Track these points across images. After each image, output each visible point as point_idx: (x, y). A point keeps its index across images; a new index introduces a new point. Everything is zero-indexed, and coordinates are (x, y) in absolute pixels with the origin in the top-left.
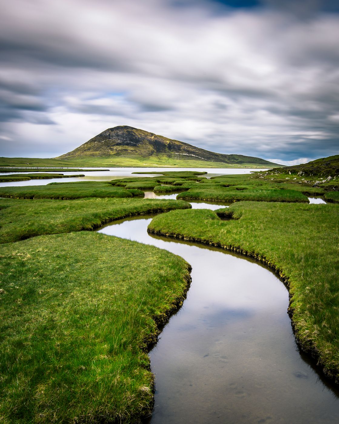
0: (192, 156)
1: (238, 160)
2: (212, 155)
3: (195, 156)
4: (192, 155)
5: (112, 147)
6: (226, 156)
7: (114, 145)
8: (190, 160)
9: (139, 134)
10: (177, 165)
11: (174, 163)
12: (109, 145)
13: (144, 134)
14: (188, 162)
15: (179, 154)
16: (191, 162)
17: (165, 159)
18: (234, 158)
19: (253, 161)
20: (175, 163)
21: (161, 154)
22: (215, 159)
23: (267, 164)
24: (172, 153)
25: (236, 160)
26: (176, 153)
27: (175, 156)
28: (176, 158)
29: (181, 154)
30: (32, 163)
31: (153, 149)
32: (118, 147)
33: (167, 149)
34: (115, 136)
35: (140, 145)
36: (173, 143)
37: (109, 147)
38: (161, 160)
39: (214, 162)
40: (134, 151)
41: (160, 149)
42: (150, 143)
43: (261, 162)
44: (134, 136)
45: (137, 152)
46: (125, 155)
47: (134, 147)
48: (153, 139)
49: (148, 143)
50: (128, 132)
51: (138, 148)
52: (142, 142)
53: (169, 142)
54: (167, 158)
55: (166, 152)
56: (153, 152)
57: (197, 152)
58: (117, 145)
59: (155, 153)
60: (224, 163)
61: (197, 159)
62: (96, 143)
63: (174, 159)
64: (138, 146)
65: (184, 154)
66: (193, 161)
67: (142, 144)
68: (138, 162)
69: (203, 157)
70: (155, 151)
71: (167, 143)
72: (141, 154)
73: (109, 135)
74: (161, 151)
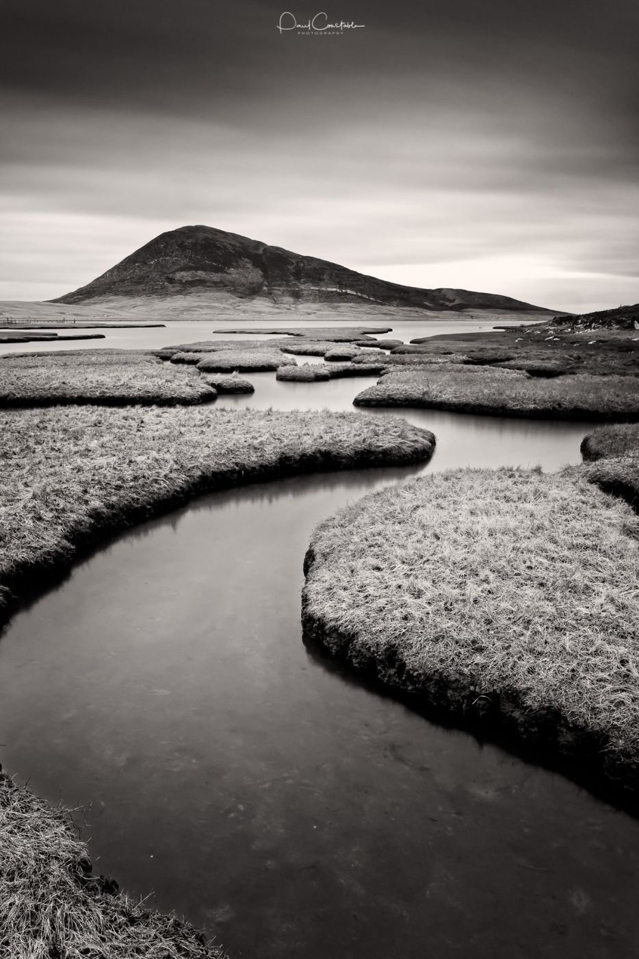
0: (349, 294)
1: (454, 300)
2: (393, 290)
3: (354, 293)
4: (349, 291)
5: (171, 276)
6: (427, 293)
7: (177, 271)
8: (344, 302)
9: (230, 244)
11: (307, 310)
12: (165, 270)
13: (241, 243)
14: (339, 307)
15: (319, 290)
16: (345, 307)
17: (288, 302)
18: (444, 298)
19: (489, 304)
21: (279, 290)
22: (401, 299)
23: (524, 309)
24: (302, 287)
25: (450, 301)
26: (312, 288)
27: (309, 295)
29: (323, 289)
31: (262, 279)
32: (185, 274)
33: (292, 278)
34: (177, 250)
35: (232, 269)
36: (306, 264)
37: (166, 275)
38: (278, 304)
39: (397, 306)
40: (219, 285)
41: (277, 279)
42: (255, 265)
43: (508, 305)
44: (219, 248)
45: (226, 286)
46: (201, 294)
47: (219, 275)
48: (261, 255)
49: (249, 265)
50: (206, 239)
51: (229, 277)
52: (237, 262)
53: (298, 263)
54: (291, 300)
55: (291, 284)
56: (262, 285)
57: (359, 285)
58: (182, 269)
59: (265, 288)
60: (420, 310)
61: (359, 300)
62: (139, 266)
63: (307, 301)
64: (228, 272)
65: (330, 289)
66: (350, 304)
67: (236, 267)
68: (228, 309)
69: (374, 296)
70: (266, 283)
71: (293, 264)
72: (235, 290)
73: (166, 247)
74: (279, 282)
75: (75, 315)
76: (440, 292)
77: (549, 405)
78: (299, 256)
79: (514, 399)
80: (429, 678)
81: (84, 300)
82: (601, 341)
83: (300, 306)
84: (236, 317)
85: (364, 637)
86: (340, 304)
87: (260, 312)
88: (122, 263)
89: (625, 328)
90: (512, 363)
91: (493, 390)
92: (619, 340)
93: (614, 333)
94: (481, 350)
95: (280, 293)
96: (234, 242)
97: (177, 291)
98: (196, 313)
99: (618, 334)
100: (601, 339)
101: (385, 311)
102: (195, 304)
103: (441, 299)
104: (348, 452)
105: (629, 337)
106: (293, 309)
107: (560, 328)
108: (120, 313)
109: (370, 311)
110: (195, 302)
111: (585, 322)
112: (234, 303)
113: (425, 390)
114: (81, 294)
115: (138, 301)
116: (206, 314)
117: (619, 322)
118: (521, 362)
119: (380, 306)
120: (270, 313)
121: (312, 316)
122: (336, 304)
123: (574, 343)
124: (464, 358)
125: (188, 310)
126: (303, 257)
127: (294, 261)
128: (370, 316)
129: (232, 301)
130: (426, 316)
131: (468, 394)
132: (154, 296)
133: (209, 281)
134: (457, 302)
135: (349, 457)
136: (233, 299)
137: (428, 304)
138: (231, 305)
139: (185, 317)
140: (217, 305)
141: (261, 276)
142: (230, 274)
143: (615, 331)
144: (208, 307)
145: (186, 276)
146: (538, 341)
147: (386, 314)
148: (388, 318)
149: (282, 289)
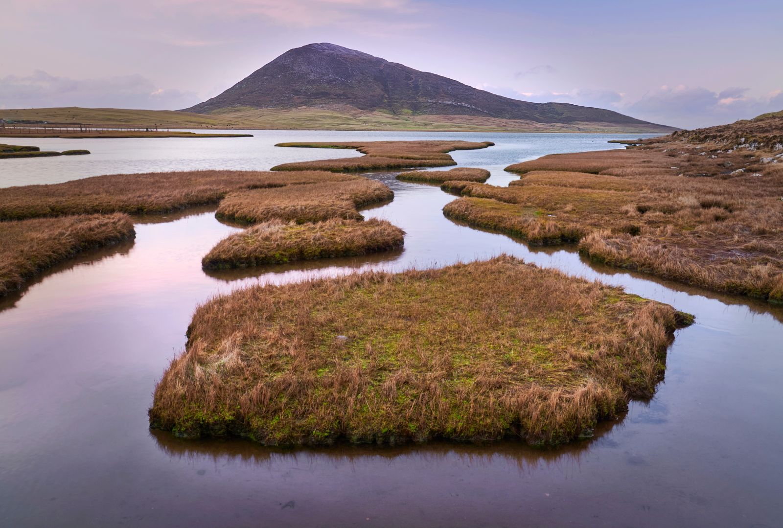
0: (464, 106)
1: (562, 114)
2: (505, 104)
3: (469, 106)
4: (464, 104)
5: (297, 88)
6: (537, 107)
8: (459, 114)
10: (430, 126)
11: (424, 122)
15: (436, 103)
16: (460, 118)
17: (407, 113)
18: (554, 112)
19: (595, 117)
20: (426, 122)
23: (628, 122)
24: (421, 100)
25: (559, 114)
26: (429, 101)
27: (426, 108)
28: (429, 110)
29: (440, 102)
31: (382, 93)
32: (310, 87)
33: (410, 92)
37: (292, 87)
38: (397, 115)
39: (509, 118)
40: (342, 97)
43: (612, 118)
45: (349, 98)
46: (324, 105)
48: (381, 71)
49: (371, 79)
50: (331, 55)
51: (352, 90)
53: (417, 78)
54: (410, 111)
55: (410, 97)
56: (382, 97)
57: (473, 99)
59: (385, 101)
60: (531, 122)
61: (473, 112)
62: (267, 79)
63: (425, 113)
65: (446, 102)
66: (466, 116)
68: (350, 119)
69: (487, 109)
70: (386, 96)
72: (357, 102)
73: (292, 62)
76: (549, 106)
78: (418, 71)
81: (214, 110)
83: (418, 118)
84: (357, 127)
86: (456, 116)
87: (381, 122)
88: (250, 76)
95: (399, 105)
97: (303, 103)
98: (319, 123)
101: (498, 123)
102: (319, 115)
103: (550, 112)
106: (411, 120)
109: (485, 122)
110: (319, 112)
112: (356, 114)
115: (265, 111)
116: (328, 124)
119: (493, 118)
120: (389, 123)
125: (312, 120)
126: (421, 72)
127: (412, 76)
128: (484, 127)
129: (353, 112)
130: (537, 127)
132: (280, 107)
133: (333, 94)
134: (565, 115)
136: (355, 110)
137: (538, 117)
138: (353, 115)
139: (308, 126)
140: (339, 115)
141: (382, 90)
144: (331, 117)
148: (501, 129)
149: (401, 102)
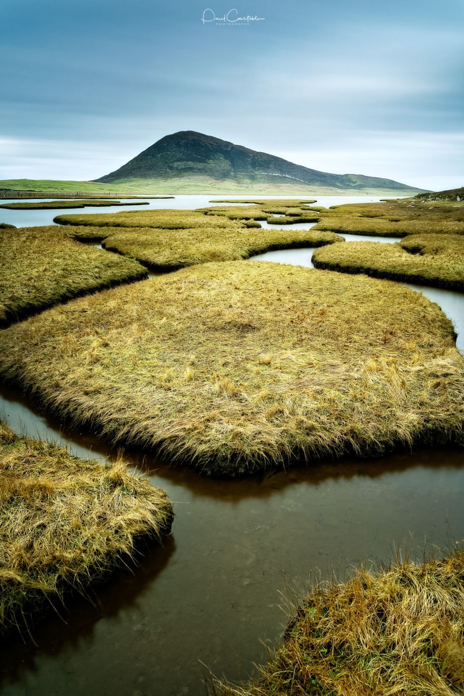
0: (287, 178)
1: (356, 182)
2: (316, 175)
3: (291, 177)
4: (287, 176)
5: (171, 165)
6: (338, 178)
7: (175, 161)
9: (210, 144)
10: (264, 191)
11: (259, 189)
12: (167, 161)
13: (217, 143)
14: (279, 186)
15: (267, 175)
16: (284, 186)
17: (247, 183)
18: (350, 181)
19: (379, 184)
20: (261, 189)
21: (241, 175)
22: (321, 181)
23: (402, 188)
24: (256, 173)
25: (353, 183)
26: (263, 173)
27: (261, 178)
28: (262, 180)
29: (270, 174)
30: (64, 188)
32: (180, 163)
33: (250, 167)
34: (175, 147)
35: (211, 160)
36: (259, 157)
37: (167, 164)
38: (240, 184)
39: (318, 186)
40: (202, 171)
41: (240, 167)
42: (226, 158)
43: (392, 186)
44: (202, 146)
45: (207, 171)
46: (190, 177)
47: (203, 164)
48: (229, 151)
49: (222, 158)
50: (194, 140)
51: (209, 166)
52: (214, 156)
53: (254, 156)
54: (249, 181)
55: (249, 171)
56: (230, 171)
57: (294, 172)
58: (178, 161)
59: (232, 173)
60: (334, 188)
61: (294, 181)
62: (150, 158)
63: (259, 182)
64: (208, 162)
65: (274, 174)
66: (287, 185)
67: (213, 159)
68: (208, 187)
69: (303, 179)
70: (233, 170)
71: (251, 157)
72: (213, 175)
73: (167, 145)
74: (242, 170)
75: (110, 190)
76: (347, 177)
77: (393, 231)
78: (255, 152)
79: (379, 229)
80: (345, 267)
81: (115, 180)
82: (436, 207)
83: (255, 186)
84: (213, 192)
85: (331, 263)
86: (281, 184)
87: (229, 190)
88: (139, 156)
89: (452, 200)
90: (384, 217)
91: (370, 226)
92: (446, 207)
93: (446, 203)
94: (369, 212)
95: (242, 176)
96: (212, 143)
97: (175, 175)
98: (187, 189)
99: (447, 203)
100: (437, 206)
101: (310, 189)
102: (187, 184)
103: (348, 181)
104: (315, 241)
105: (452, 205)
106: (250, 187)
107: (419, 200)
108: (138, 189)
109: (301, 189)
110: (186, 182)
111: (433, 197)
112: (212, 183)
113: (341, 225)
114: (112, 177)
115: (150, 181)
116: (193, 190)
117: (450, 197)
118: (387, 217)
119: (307, 186)
120: (235, 190)
121: (263, 193)
122: (278, 184)
123: (422, 208)
124: (359, 215)
125: (182, 188)
126: (257, 152)
127: (251, 155)
128: (301, 193)
129: (210, 182)
130: (337, 192)
131: (360, 227)
132: (160, 178)
133: (196, 169)
134: (358, 183)
135: (315, 243)
136: (211, 180)
137: (339, 185)
138: (209, 184)
139: (180, 192)
140: (201, 184)
141: (230, 165)
142: (209, 164)
143: (446, 202)
144: (195, 186)
145: (181, 165)
146: (402, 208)
147: (311, 191)
148: (312, 193)
149: (243, 174)
